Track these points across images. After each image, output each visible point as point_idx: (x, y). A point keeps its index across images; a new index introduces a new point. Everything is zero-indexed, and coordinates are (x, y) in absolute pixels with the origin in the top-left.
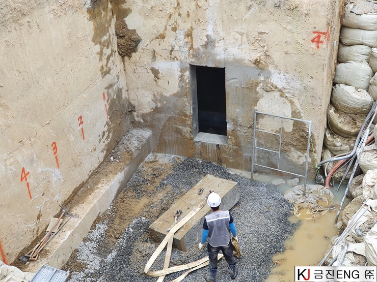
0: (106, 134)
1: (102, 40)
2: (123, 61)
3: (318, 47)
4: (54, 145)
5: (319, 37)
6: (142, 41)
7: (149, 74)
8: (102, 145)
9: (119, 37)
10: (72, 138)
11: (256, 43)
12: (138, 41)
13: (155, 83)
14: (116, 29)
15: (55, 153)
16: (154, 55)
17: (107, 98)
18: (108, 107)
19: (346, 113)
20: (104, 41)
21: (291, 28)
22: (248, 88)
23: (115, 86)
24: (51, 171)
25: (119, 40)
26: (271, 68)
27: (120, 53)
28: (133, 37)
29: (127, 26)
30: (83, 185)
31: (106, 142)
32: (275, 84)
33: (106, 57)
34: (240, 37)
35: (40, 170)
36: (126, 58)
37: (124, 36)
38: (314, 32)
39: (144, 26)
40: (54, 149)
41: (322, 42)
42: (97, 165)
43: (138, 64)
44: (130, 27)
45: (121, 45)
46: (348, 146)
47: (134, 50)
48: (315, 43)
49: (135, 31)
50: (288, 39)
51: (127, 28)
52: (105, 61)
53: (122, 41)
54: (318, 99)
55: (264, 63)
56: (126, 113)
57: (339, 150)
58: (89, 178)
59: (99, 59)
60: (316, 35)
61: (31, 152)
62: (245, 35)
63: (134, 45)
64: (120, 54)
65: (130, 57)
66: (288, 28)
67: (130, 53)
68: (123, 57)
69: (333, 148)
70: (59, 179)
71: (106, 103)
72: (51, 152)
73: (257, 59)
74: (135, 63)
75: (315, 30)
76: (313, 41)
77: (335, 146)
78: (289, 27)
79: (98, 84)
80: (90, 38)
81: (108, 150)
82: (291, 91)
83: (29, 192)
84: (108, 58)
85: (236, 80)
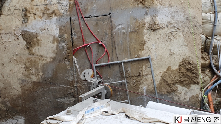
7: (19, 41)
13: (27, 51)
16: (25, 15)
22: (135, 32)
26: (157, 5)
54: (199, 27)
82: (175, 25)
85: (123, 26)
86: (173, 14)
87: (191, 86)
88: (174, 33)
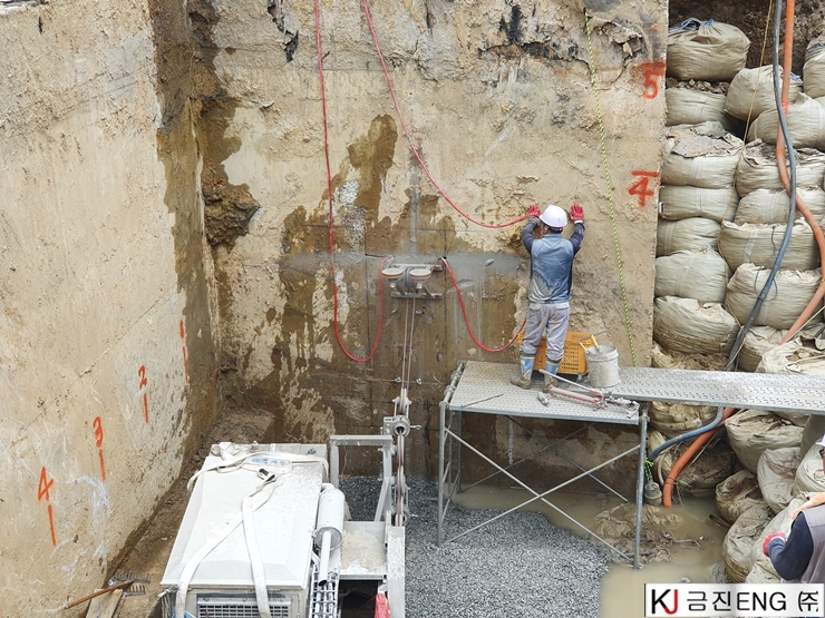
0: (184, 416)
2: (215, 257)
3: (642, 204)
4: (97, 424)
5: (644, 182)
6: (261, 211)
7: (273, 282)
8: (177, 443)
9: (210, 202)
10: (128, 416)
11: (513, 202)
12: (250, 211)
14: (204, 184)
15: (99, 443)
16: (287, 239)
17: (186, 334)
18: (187, 355)
19: (685, 353)
21: (587, 166)
22: (495, 299)
24: (90, 485)
25: (208, 209)
27: (211, 236)
28: (241, 201)
29: (227, 178)
30: (145, 527)
31: (185, 436)
34: (478, 190)
35: (72, 477)
36: (222, 250)
37: (220, 200)
38: (635, 173)
39: (266, 177)
40: (97, 433)
41: (651, 193)
42: (167, 486)
43: (247, 262)
44: (234, 181)
45: (214, 219)
46: (698, 420)
47: (242, 229)
48: (636, 196)
49: (244, 188)
50: (580, 190)
51: (227, 184)
53: (216, 211)
54: (643, 313)
56: (217, 376)
57: (682, 428)
58: (155, 513)
59: (174, 245)
60: (638, 178)
61: (58, 432)
62: (489, 187)
63: (243, 218)
64: (209, 241)
65: (230, 246)
66: (581, 167)
67: (232, 237)
68: (214, 246)
69: (668, 425)
70: (105, 507)
71: (185, 345)
72: (93, 439)
73: (515, 236)
74: (241, 259)
75: (636, 168)
76: (632, 191)
77: (672, 420)
78: (582, 165)
79: (174, 300)
80: (161, 195)
81: (186, 455)
82: (586, 301)
83: (52, 529)
85: (471, 284)
87: (620, 434)
88: (582, 317)
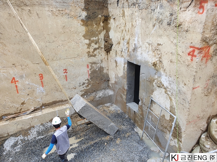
0: (86, 85)
1: (92, 39)
2: (107, 54)
3: (192, 60)
4: (41, 75)
5: (194, 51)
6: (113, 45)
7: (114, 63)
8: (82, 89)
9: (105, 41)
11: (155, 51)
13: (116, 68)
14: (105, 37)
15: (41, 79)
16: (116, 53)
17: (90, 68)
18: (90, 72)
20: (94, 40)
22: (149, 81)
23: (99, 65)
24: (36, 86)
25: (105, 43)
26: (162, 71)
29: (109, 36)
30: (62, 101)
31: (85, 88)
32: (163, 82)
33: (93, 48)
34: (148, 46)
35: (27, 83)
38: (191, 47)
39: (114, 37)
40: (40, 77)
41: (195, 56)
45: (106, 45)
47: (111, 49)
48: (190, 56)
50: (173, 50)
51: (109, 38)
52: (91, 50)
54: (187, 102)
55: (158, 66)
56: (105, 80)
57: (206, 150)
59: (87, 47)
60: (192, 49)
61: (21, 72)
62: (151, 45)
63: (110, 46)
64: (105, 50)
66: (174, 42)
68: (107, 52)
70: (43, 92)
71: (89, 70)
73: (155, 63)
74: (111, 56)
75: (191, 45)
76: (189, 54)
77: (204, 146)
79: (84, 59)
80: (81, 35)
81: (85, 92)
83: (17, 90)
84: (95, 49)
85: (145, 75)
86: (171, 83)
